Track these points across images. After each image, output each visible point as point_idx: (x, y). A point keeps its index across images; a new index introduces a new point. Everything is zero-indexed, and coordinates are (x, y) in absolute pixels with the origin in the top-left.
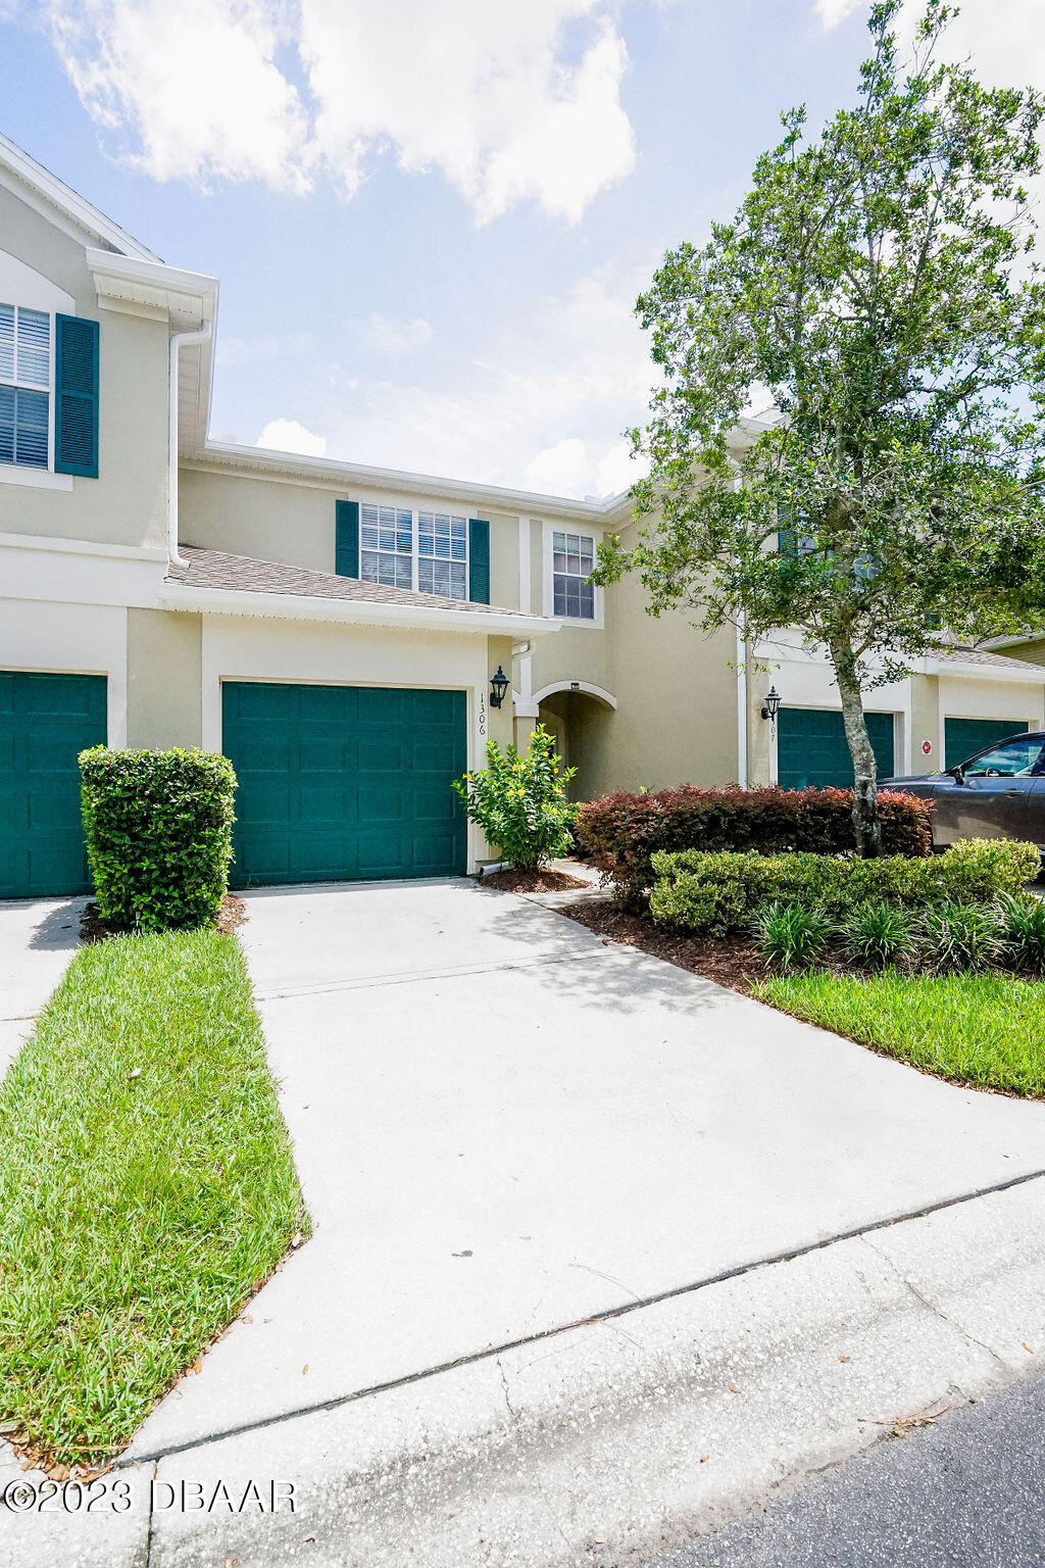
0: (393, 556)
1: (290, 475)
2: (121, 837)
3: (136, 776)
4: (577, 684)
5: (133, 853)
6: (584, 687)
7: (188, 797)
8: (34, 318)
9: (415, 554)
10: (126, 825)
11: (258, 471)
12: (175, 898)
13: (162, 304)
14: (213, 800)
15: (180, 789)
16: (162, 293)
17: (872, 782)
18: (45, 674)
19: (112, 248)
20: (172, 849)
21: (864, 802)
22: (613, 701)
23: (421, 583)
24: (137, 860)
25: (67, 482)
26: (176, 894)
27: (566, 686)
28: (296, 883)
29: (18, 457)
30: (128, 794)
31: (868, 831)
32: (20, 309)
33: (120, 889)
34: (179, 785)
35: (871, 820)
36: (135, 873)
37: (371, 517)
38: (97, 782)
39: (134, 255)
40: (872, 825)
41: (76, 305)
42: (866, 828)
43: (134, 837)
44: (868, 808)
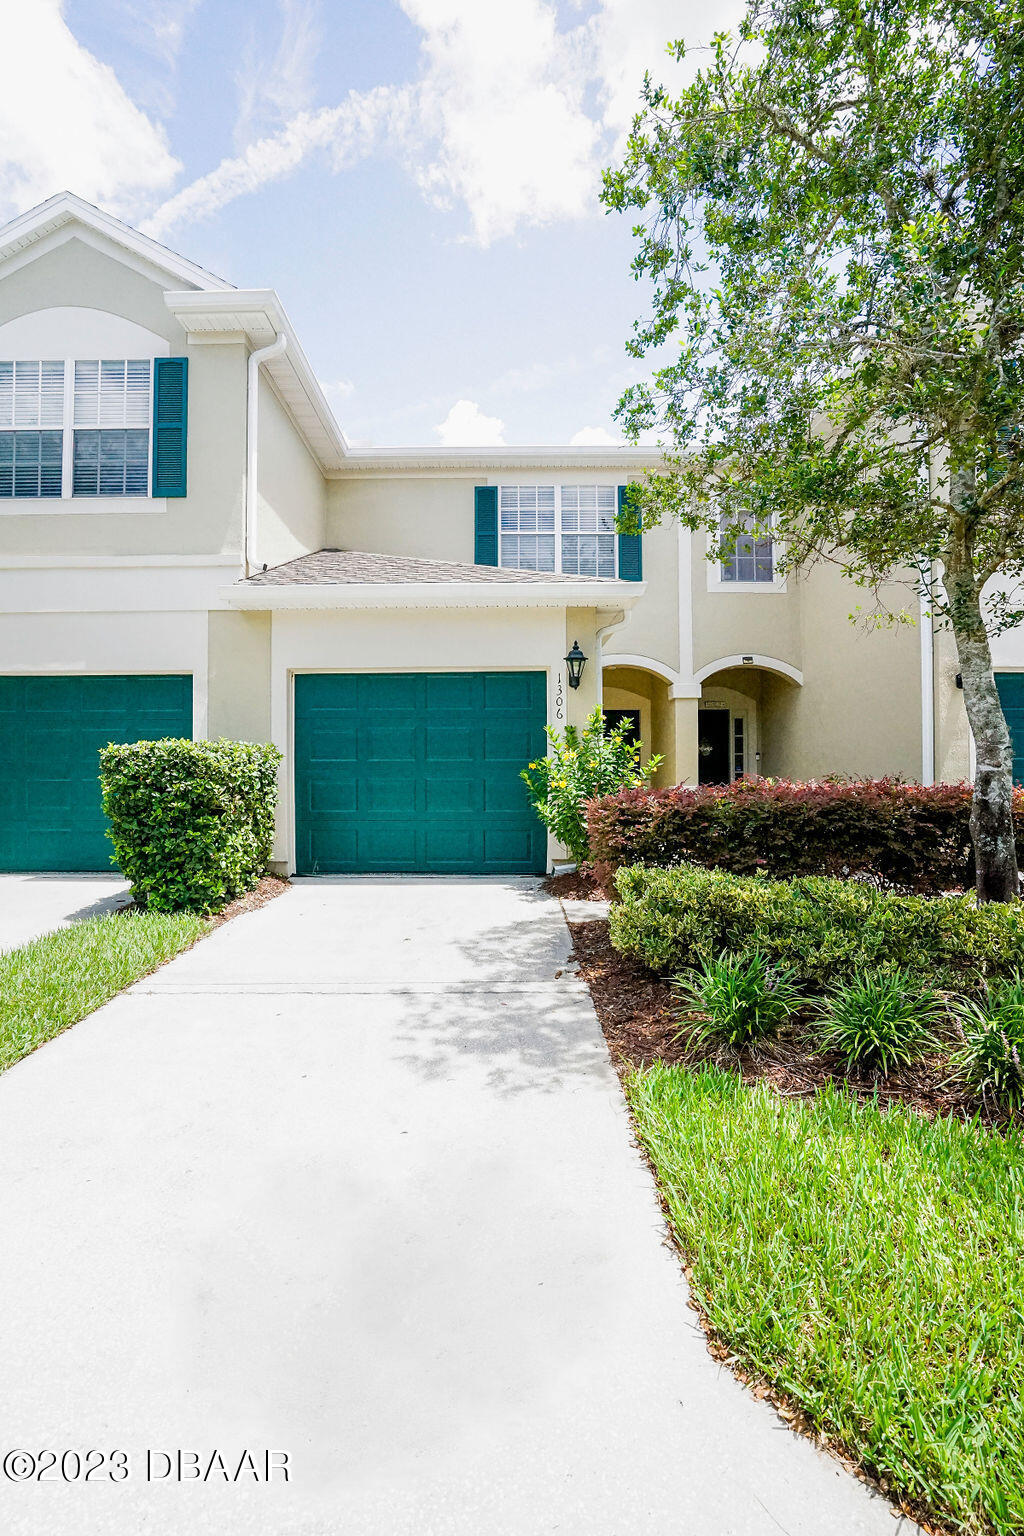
0: (534, 536)
1: (430, 469)
2: (130, 823)
3: (139, 766)
4: (751, 659)
5: (140, 837)
6: (759, 661)
7: (182, 786)
8: (141, 367)
9: (558, 531)
10: (135, 812)
11: (399, 470)
12: (179, 882)
13: (238, 327)
14: (206, 789)
15: (177, 778)
16: (230, 316)
17: (1002, 774)
18: (154, 676)
19: (196, 288)
20: (173, 836)
21: (984, 805)
22: (798, 676)
23: (564, 561)
24: (144, 844)
25: (162, 505)
26: (179, 879)
27: (737, 661)
28: (366, 872)
29: (127, 490)
30: (132, 783)
31: (989, 849)
32: (129, 362)
33: (131, 870)
34: (174, 774)
35: (994, 833)
36: (142, 856)
37: (510, 500)
38: (110, 771)
39: (209, 289)
40: (996, 840)
41: (171, 346)
42: (985, 844)
43: (140, 823)
44: (993, 815)
